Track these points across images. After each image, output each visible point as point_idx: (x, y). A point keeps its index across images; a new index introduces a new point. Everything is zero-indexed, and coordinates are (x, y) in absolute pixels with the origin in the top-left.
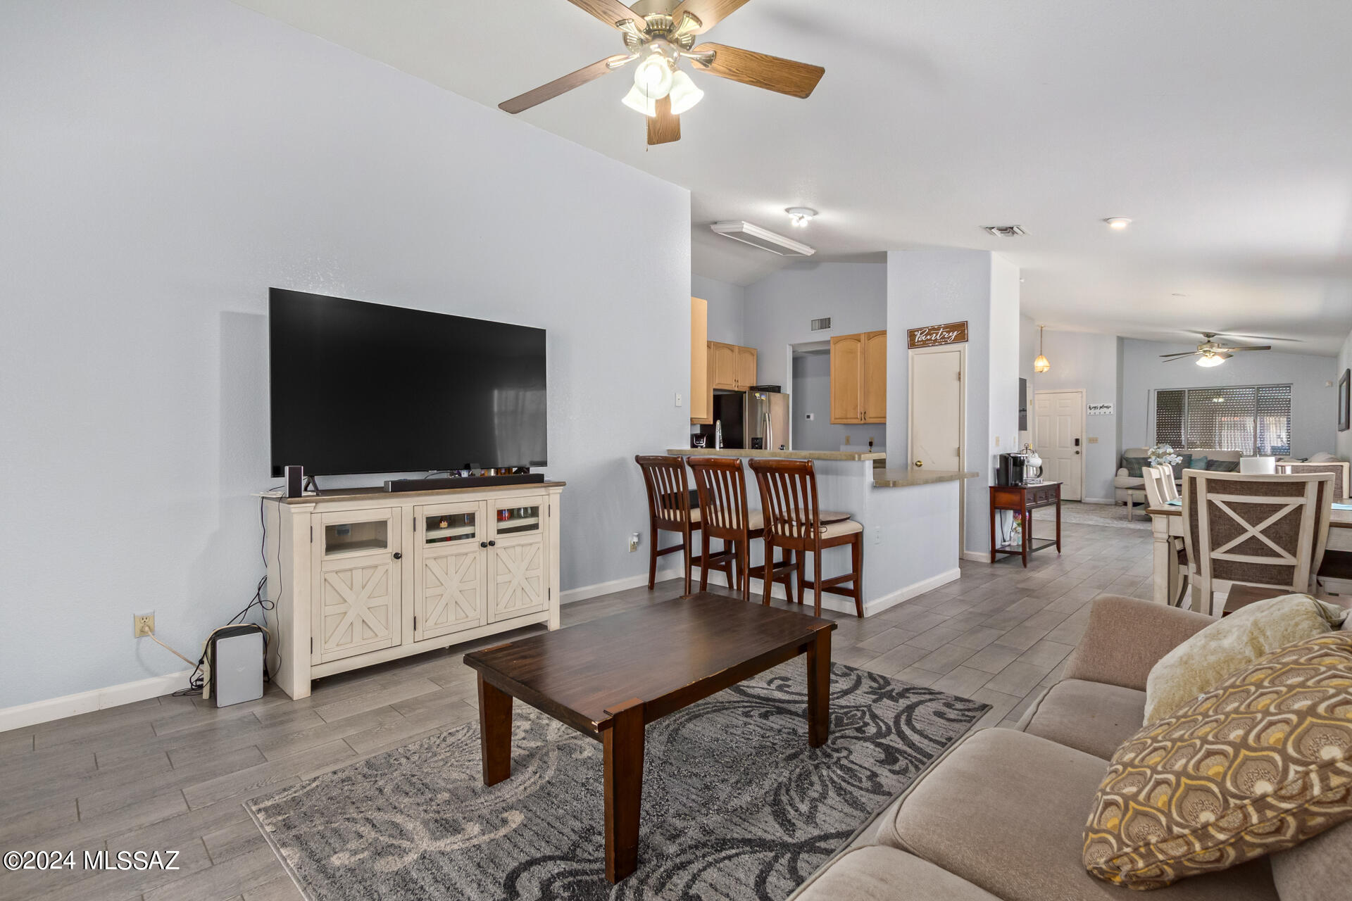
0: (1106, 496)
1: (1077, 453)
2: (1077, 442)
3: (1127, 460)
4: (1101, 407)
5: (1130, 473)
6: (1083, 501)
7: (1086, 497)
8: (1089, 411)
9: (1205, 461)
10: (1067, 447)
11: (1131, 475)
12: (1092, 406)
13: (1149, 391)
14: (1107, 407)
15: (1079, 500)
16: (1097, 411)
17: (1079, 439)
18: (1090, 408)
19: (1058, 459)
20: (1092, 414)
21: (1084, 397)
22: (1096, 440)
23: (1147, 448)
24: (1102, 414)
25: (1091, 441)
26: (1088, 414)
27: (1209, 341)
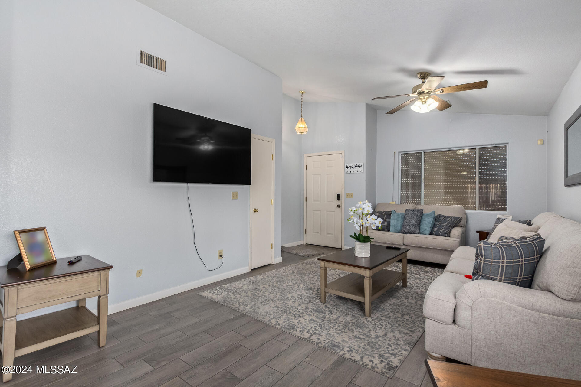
1: (339, 206)
2: (339, 197)
6: (342, 249)
7: (344, 246)
10: (332, 201)
12: (349, 165)
13: (394, 153)
14: (359, 166)
15: (340, 247)
16: (352, 170)
17: (340, 194)
18: (347, 167)
19: (326, 211)
20: (349, 172)
21: (343, 158)
22: (352, 196)
23: (394, 203)
24: (356, 172)
25: (348, 196)
26: (346, 171)
27: (423, 82)
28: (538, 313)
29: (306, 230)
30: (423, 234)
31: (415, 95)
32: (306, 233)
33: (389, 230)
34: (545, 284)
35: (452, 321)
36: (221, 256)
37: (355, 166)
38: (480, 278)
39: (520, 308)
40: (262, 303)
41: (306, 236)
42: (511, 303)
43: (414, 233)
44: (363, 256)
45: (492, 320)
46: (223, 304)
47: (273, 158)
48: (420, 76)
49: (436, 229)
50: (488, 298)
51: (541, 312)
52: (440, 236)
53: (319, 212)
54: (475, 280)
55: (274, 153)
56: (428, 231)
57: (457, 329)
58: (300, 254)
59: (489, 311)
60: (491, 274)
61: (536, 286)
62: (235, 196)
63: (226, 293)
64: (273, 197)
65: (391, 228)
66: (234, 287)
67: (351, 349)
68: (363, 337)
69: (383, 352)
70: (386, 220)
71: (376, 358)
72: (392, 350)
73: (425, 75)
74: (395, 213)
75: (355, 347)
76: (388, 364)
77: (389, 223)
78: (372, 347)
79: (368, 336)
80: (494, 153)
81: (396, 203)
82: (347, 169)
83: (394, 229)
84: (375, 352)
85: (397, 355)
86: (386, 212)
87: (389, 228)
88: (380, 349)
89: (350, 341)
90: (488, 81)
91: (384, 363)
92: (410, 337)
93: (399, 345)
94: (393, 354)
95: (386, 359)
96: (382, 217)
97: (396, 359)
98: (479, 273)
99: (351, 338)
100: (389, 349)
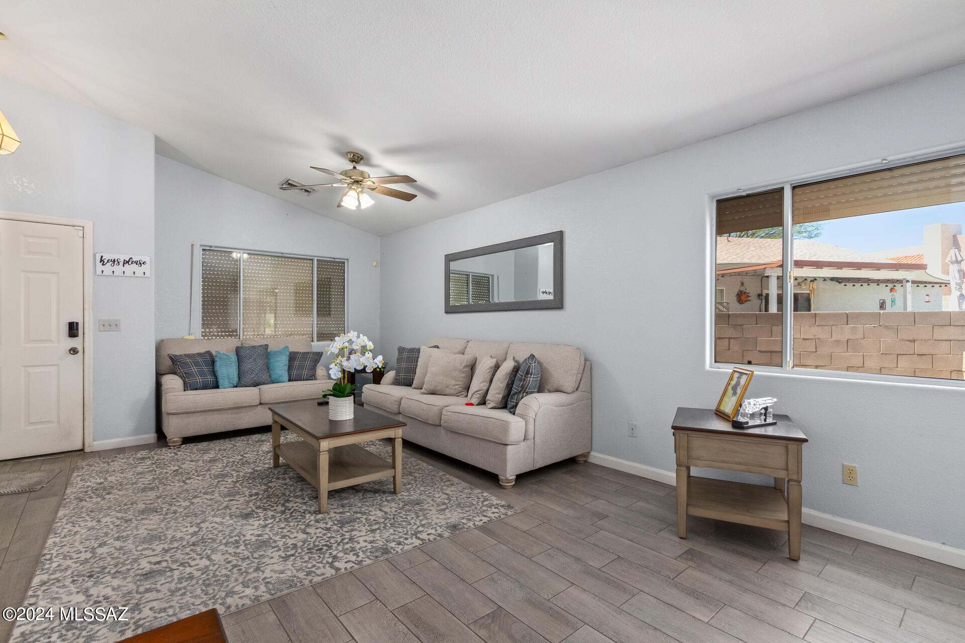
0: (137, 431)
1: (74, 351)
2: (73, 330)
3: (175, 359)
4: (126, 262)
5: (185, 383)
6: (87, 450)
7: (91, 441)
8: (99, 266)
9: (288, 353)
10: (49, 341)
11: (187, 387)
12: (106, 257)
13: (192, 245)
14: (140, 263)
15: (79, 448)
16: (119, 269)
17: (77, 323)
18: (101, 261)
19: (24, 367)
20: (107, 272)
21: (89, 240)
22: (116, 325)
23: (192, 337)
24: (128, 274)
26: (99, 272)
27: (355, 168)
30: (278, 382)
33: (217, 387)
35: (523, 438)
37: (128, 262)
38: (524, 395)
43: (264, 384)
48: (352, 157)
49: (295, 372)
50: (543, 407)
51: (561, 406)
52: (304, 380)
54: (522, 399)
56: (287, 378)
57: (526, 445)
60: (533, 389)
67: (466, 519)
68: (444, 507)
69: (480, 504)
70: (205, 369)
71: (489, 509)
72: (478, 498)
73: (357, 158)
74: (224, 354)
75: (462, 515)
76: (502, 506)
77: (214, 373)
78: (468, 507)
79: (444, 504)
80: (331, 268)
81: (196, 338)
82: (103, 265)
83: (226, 383)
84: (479, 507)
85: (489, 499)
86: (199, 355)
87: (215, 382)
88: (473, 504)
89: (449, 516)
90: (416, 196)
91: (500, 508)
92: (460, 485)
93: (471, 493)
94: (486, 500)
95: (494, 505)
96: (197, 364)
97: (495, 500)
98: (523, 391)
99: (441, 513)
100: (477, 500)
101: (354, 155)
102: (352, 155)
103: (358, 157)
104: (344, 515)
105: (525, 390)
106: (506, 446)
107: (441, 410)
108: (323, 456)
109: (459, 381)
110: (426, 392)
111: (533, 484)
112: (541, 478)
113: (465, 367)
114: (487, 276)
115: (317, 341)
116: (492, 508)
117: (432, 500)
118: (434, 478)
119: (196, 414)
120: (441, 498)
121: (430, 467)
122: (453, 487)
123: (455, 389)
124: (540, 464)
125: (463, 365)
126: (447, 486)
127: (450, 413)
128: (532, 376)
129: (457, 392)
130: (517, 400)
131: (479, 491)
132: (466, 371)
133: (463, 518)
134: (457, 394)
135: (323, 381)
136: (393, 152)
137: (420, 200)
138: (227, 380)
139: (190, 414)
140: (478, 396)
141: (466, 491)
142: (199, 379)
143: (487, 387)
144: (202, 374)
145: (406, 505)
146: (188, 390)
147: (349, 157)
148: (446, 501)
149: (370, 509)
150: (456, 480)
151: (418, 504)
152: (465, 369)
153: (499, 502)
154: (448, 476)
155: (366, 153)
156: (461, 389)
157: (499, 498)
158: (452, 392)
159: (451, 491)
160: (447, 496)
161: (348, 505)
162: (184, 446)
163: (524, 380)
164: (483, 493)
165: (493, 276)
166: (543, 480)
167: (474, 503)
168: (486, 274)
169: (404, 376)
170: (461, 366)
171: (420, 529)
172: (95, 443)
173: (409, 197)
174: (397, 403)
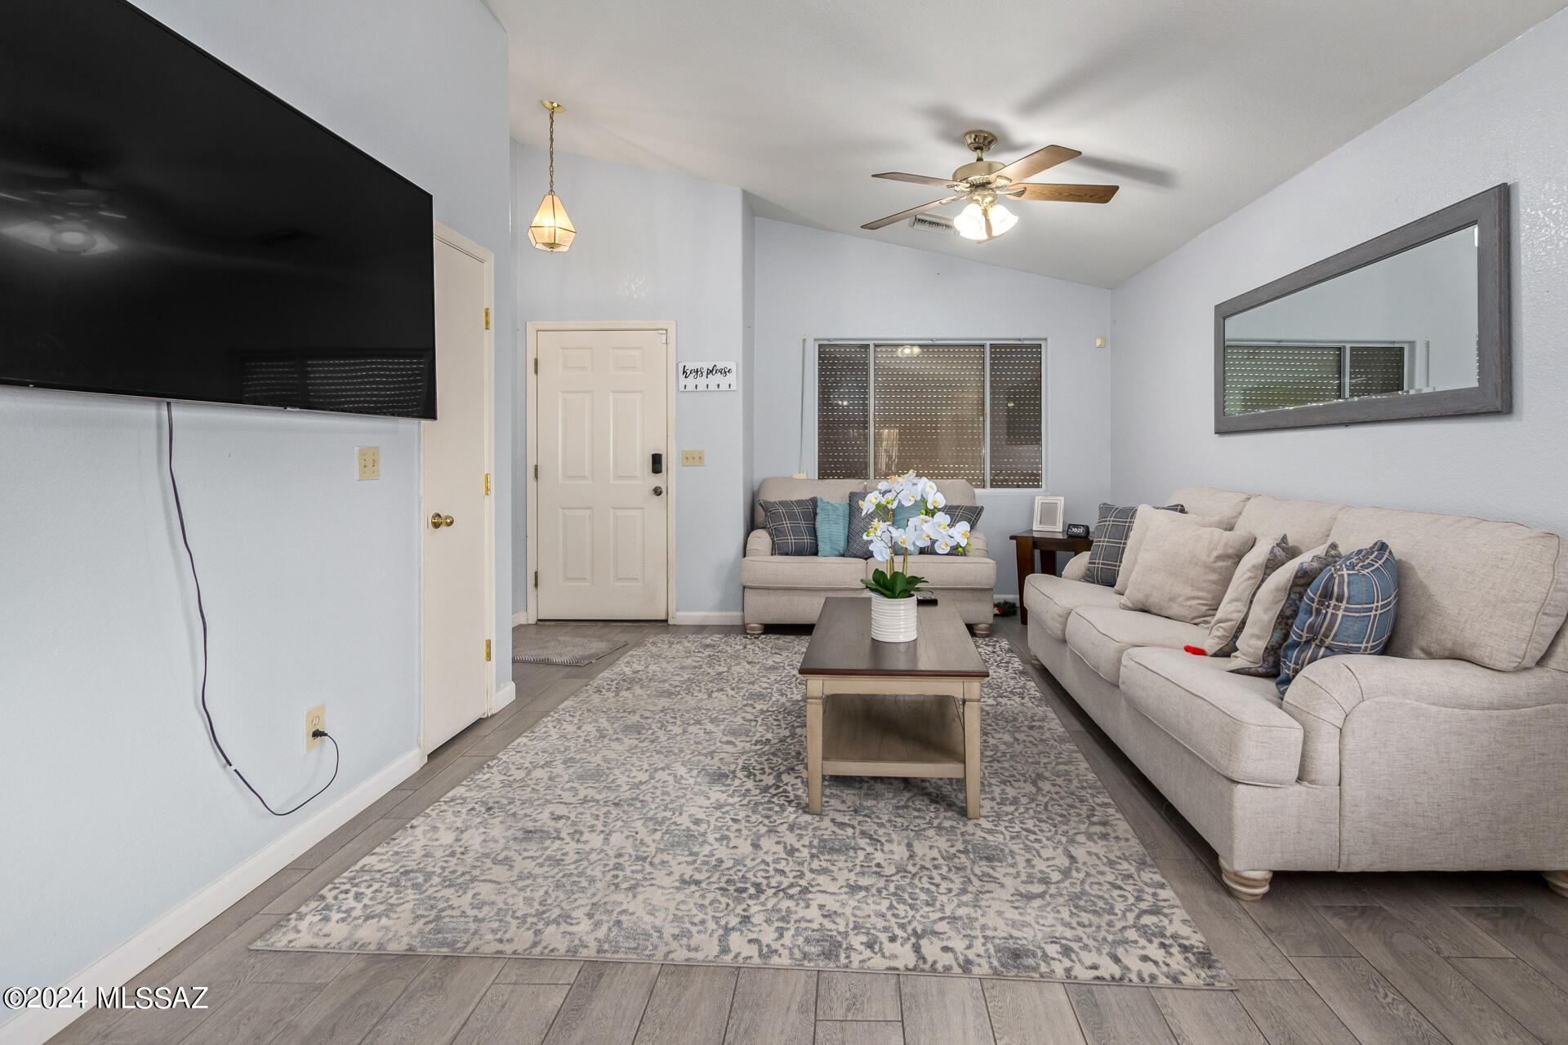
0: (721, 608)
1: (658, 491)
2: (657, 462)
3: (766, 507)
4: (710, 372)
5: (773, 543)
6: (670, 622)
7: (677, 610)
8: (683, 381)
10: (634, 477)
11: (778, 549)
12: (689, 367)
13: (805, 341)
14: (725, 372)
15: (661, 617)
16: (702, 381)
17: (661, 455)
18: (684, 372)
19: (614, 508)
20: (691, 387)
21: (672, 345)
22: (700, 458)
23: (803, 476)
24: (713, 387)
25: (687, 458)
26: (682, 385)
27: (980, 159)
28: (1465, 712)
29: (536, 573)
31: (963, 186)
32: (536, 585)
33: (815, 553)
34: (1449, 644)
35: (1296, 774)
36: (318, 734)
37: (711, 371)
38: (1321, 653)
39: (1434, 708)
40: (617, 886)
41: (537, 596)
42: (1417, 701)
44: (902, 639)
45: (1383, 750)
46: (445, 951)
47: (487, 323)
48: (975, 140)
50: (1378, 699)
51: (1469, 707)
53: (588, 512)
54: (1309, 663)
55: (489, 301)
57: (1308, 794)
58: (557, 659)
59: (1377, 730)
60: (1350, 640)
61: (1417, 652)
62: (369, 463)
63: (411, 895)
64: (488, 466)
65: (821, 546)
66: (420, 853)
67: (1062, 946)
68: (1037, 888)
69: (1131, 916)
70: (803, 524)
71: (1142, 942)
72: (1139, 899)
73: (984, 140)
74: (828, 503)
75: (1060, 930)
76: (1185, 949)
77: (814, 532)
78: (1095, 912)
79: (1045, 881)
80: (1017, 358)
81: (809, 477)
82: (686, 377)
83: (828, 548)
84: (1119, 925)
85: (1166, 911)
86: (799, 503)
87: (814, 545)
88: (1112, 908)
89: (1029, 919)
90: (1116, 188)
91: (1175, 950)
92: (1123, 843)
93: (1130, 876)
94: (1155, 911)
95: (1164, 936)
96: (792, 516)
97: (1177, 924)
98: (1317, 642)
99: (1016, 904)
100: (1131, 900)
101: (976, 136)
102: (973, 136)
103: (985, 138)
104: (841, 832)
105: (1322, 641)
106: (1233, 785)
107: (1121, 652)
108: (814, 706)
109: (1199, 589)
110: (1130, 605)
111: (1335, 915)
112: (1379, 903)
113: (1219, 558)
114: (1397, 345)
115: (992, 486)
116: (1150, 941)
117: (1028, 861)
118: (1078, 805)
119: (778, 592)
120: (1050, 863)
121: (1091, 776)
122: (1101, 843)
123: (1190, 607)
124: (1359, 863)
125: (1215, 554)
126: (1090, 837)
127: (1133, 662)
128: (1344, 605)
129: (1195, 614)
130: (1296, 663)
131: (1157, 878)
132: (1221, 568)
133: (1054, 940)
134: (1194, 618)
135: (976, 560)
136: (1035, 105)
137: (1130, 194)
138: (828, 544)
139: (771, 591)
140: (1220, 633)
141: (1125, 865)
142: (791, 539)
143: (1242, 615)
144: (796, 531)
145: (965, 852)
146: (775, 554)
147: (969, 142)
148: (1056, 876)
149: (894, 836)
150: (1122, 827)
151: (989, 859)
152: (1220, 564)
153: (1185, 931)
154: (1111, 811)
155: (994, 125)
156: (1205, 608)
157: (1195, 921)
158: (1183, 612)
159: (1090, 853)
160: (1067, 862)
161: (866, 812)
162: (763, 636)
163: (1318, 611)
164: (1162, 886)
165: (1412, 344)
166: (1381, 909)
167: (1119, 907)
168: (1393, 342)
169: (1103, 564)
170: (1209, 556)
171: (942, 926)
172: (679, 614)
173: (1103, 194)
174: (1062, 619)
